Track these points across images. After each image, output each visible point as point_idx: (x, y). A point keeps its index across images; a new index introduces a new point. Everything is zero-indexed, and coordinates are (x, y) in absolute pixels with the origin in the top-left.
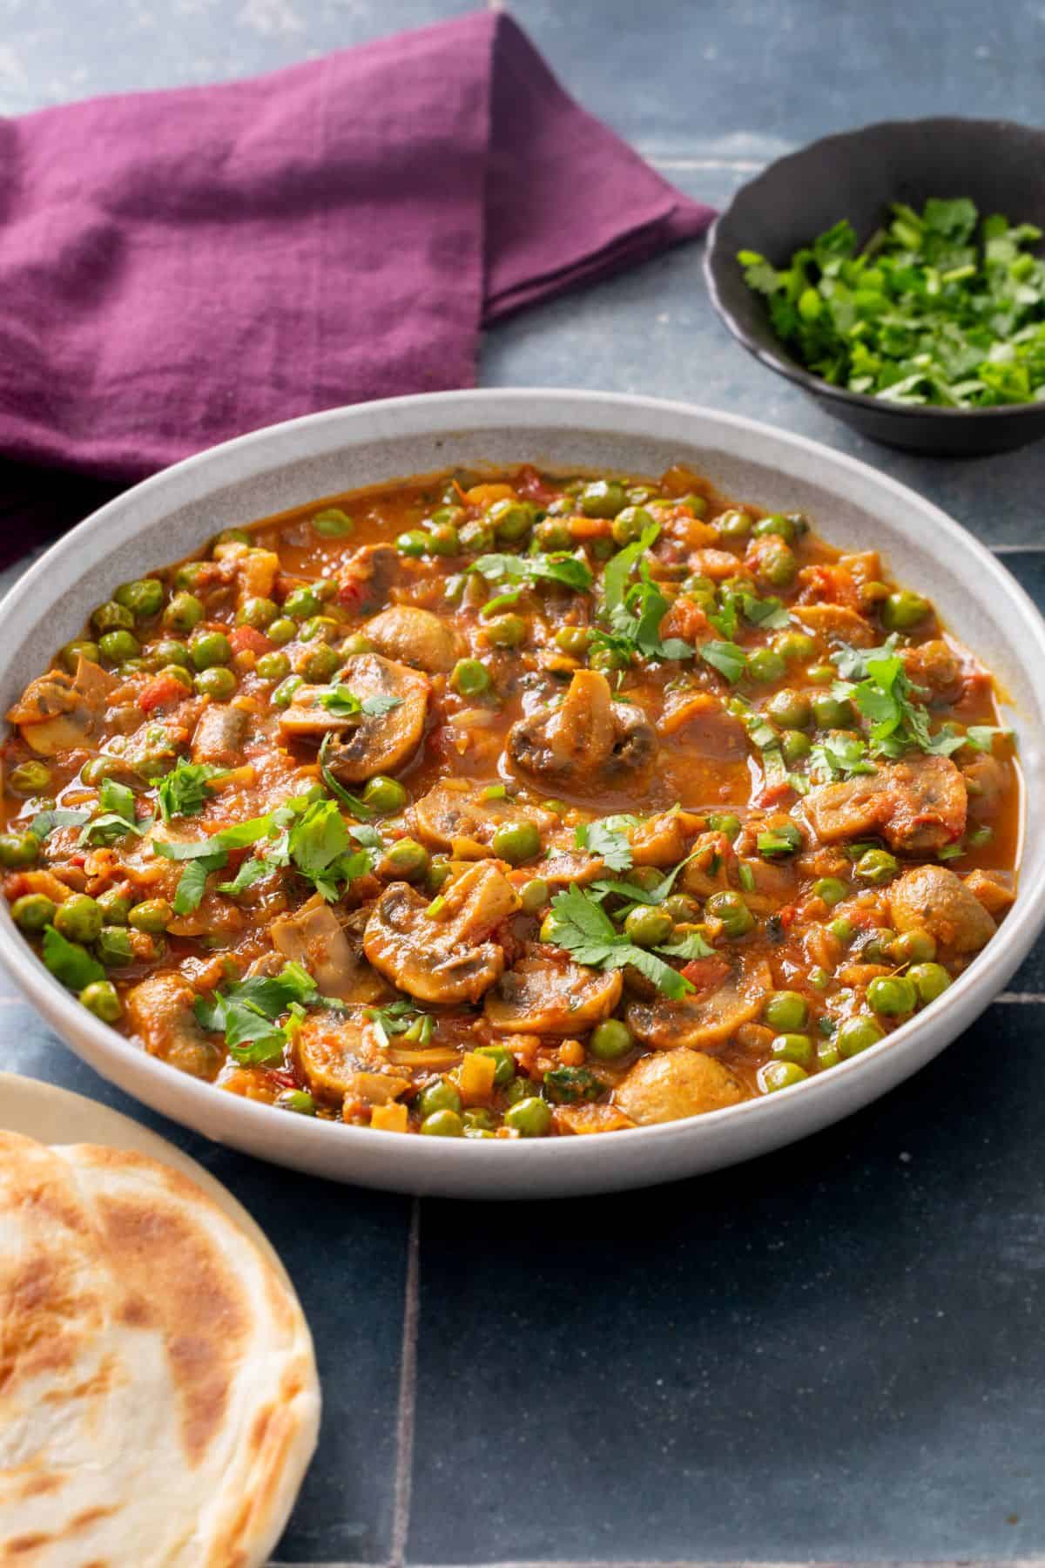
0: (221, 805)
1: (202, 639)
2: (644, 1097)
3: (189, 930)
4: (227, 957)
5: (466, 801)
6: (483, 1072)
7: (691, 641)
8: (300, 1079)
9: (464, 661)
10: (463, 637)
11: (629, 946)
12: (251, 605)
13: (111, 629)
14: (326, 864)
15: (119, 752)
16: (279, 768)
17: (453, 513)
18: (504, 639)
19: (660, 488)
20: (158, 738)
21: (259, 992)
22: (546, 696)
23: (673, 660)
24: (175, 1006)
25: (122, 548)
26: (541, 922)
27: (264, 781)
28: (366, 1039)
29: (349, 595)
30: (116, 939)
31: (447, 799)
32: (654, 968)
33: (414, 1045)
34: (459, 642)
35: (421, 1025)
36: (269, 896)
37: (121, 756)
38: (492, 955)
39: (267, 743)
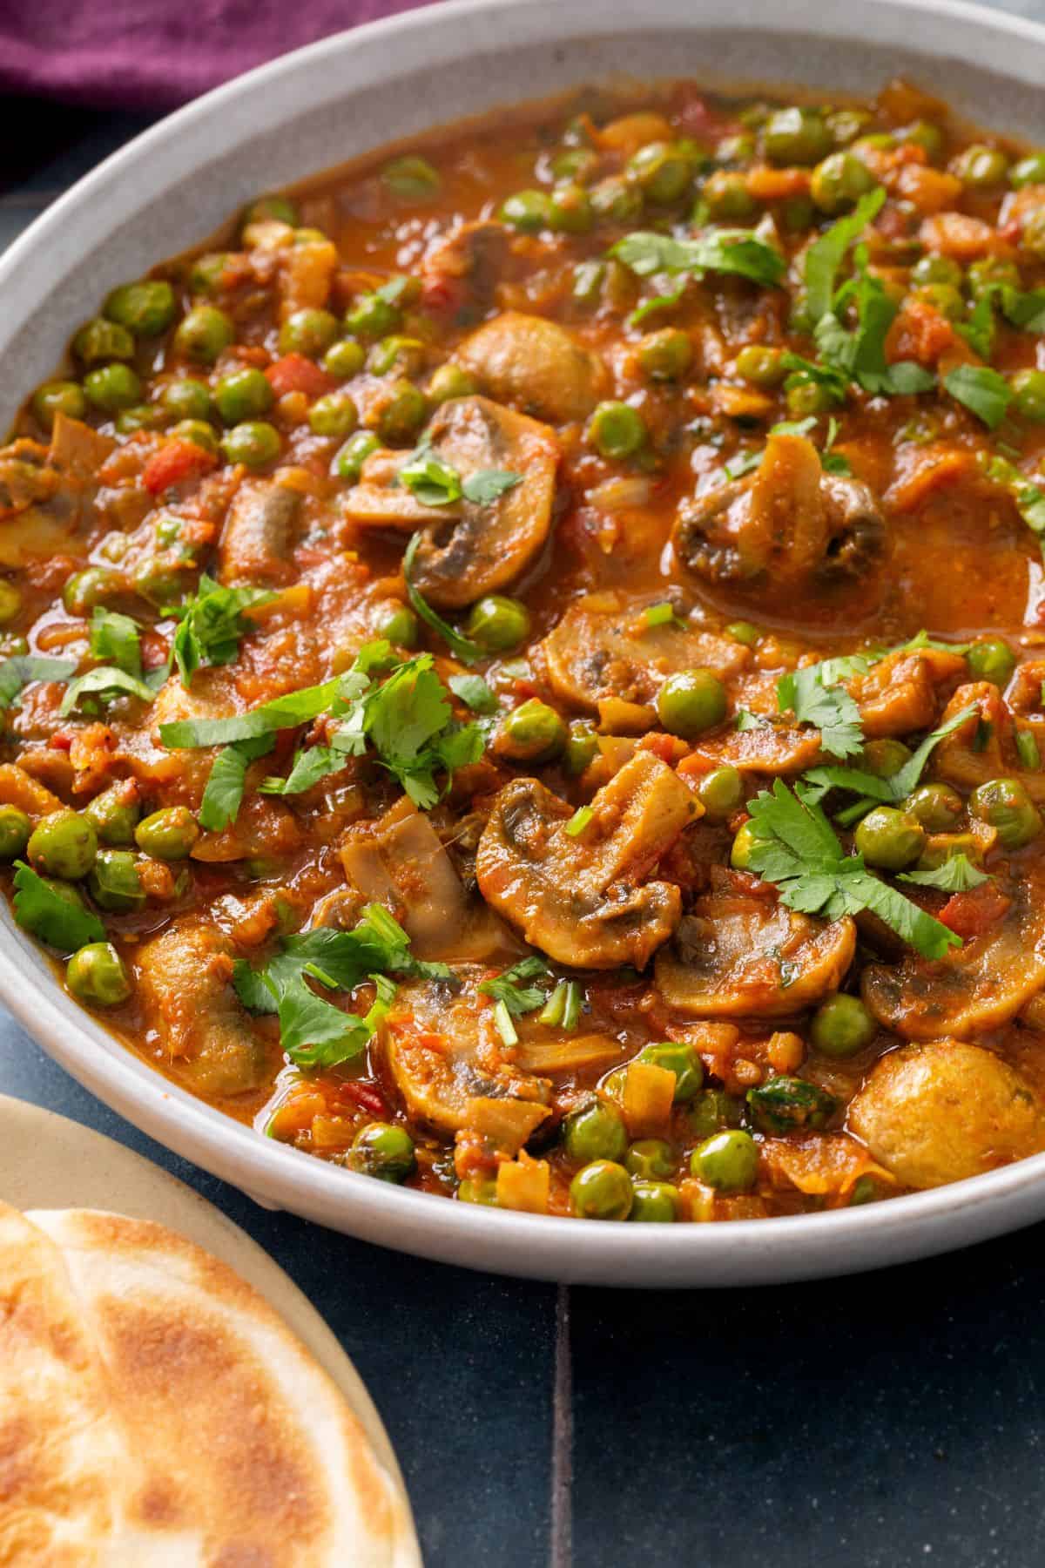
0: (261, 646)
1: (233, 378)
2: (895, 1125)
3: (224, 852)
4: (279, 894)
5: (617, 632)
6: (657, 1090)
7: (931, 366)
8: (389, 1102)
9: (606, 407)
10: (602, 362)
11: (863, 875)
12: (298, 320)
13: (102, 362)
14: (417, 746)
15: (116, 560)
16: (346, 585)
17: (582, 161)
18: (662, 368)
19: (874, 113)
20: (171, 538)
21: (325, 952)
22: (726, 453)
23: (906, 396)
24: (206, 981)
25: (112, 238)
26: (733, 835)
27: (325, 606)
28: (483, 1034)
29: (438, 298)
30: (115, 873)
31: (590, 628)
32: (901, 913)
33: (554, 1033)
34: (599, 371)
35: (564, 998)
36: (338, 792)
37: (120, 566)
38: (664, 903)
39: (326, 542)
